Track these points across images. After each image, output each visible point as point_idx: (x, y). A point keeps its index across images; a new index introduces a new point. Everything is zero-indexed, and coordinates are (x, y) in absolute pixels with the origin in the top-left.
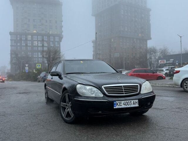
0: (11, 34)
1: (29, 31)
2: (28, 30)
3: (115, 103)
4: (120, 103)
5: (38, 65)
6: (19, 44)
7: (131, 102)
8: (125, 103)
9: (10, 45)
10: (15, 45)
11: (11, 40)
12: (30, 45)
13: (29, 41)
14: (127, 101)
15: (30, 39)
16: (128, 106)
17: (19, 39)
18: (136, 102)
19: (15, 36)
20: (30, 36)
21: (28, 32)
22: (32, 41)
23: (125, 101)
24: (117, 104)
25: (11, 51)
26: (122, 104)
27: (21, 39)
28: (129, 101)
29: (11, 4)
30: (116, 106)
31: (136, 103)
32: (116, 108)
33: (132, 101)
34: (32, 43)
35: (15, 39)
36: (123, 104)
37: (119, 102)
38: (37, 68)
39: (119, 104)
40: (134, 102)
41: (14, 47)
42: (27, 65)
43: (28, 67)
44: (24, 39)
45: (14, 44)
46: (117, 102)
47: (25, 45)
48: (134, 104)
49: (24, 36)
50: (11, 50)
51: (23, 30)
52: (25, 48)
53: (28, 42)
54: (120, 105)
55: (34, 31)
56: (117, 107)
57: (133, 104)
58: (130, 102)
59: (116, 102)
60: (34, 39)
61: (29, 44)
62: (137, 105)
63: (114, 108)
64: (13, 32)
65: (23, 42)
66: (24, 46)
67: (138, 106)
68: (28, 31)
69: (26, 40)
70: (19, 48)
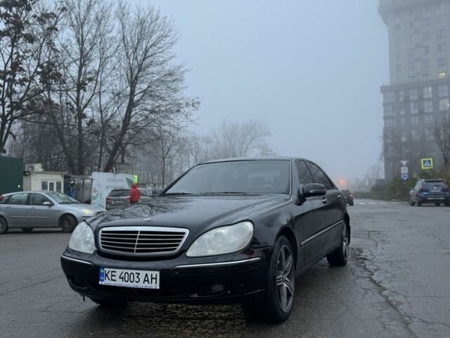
0: (384, 90)
1: (428, 76)
2: (426, 73)
3: (102, 271)
4: (113, 274)
5: (424, 162)
6: (402, 113)
7: (139, 274)
8: (123, 275)
9: (383, 115)
10: (394, 114)
11: (384, 104)
12: (431, 110)
13: (428, 100)
14: (129, 272)
15: (430, 95)
16: (129, 284)
17: (402, 99)
18: (154, 276)
19: (394, 95)
20: (430, 88)
21: (425, 80)
22: (436, 99)
23: (125, 271)
24: (106, 275)
25: (386, 130)
26: (117, 278)
27: (407, 100)
28: (134, 272)
29: (384, 22)
30: (103, 280)
31: (152, 278)
32: (103, 283)
33: (143, 273)
34: (436, 106)
35: (394, 100)
36: (120, 278)
37: (111, 270)
38: (423, 168)
39: (109, 275)
40: (146, 275)
41: (391, 120)
42: (404, 163)
43: (407, 168)
44: (416, 98)
45: (391, 113)
46: (107, 270)
47: (417, 112)
48: (148, 281)
49: (416, 91)
50: (384, 128)
51: (413, 77)
52: (417, 119)
53: (426, 104)
54: (113, 278)
55: (441, 74)
56: (105, 282)
57: (145, 281)
58: (136, 275)
59: (105, 269)
60: (440, 95)
61: (428, 107)
62: (155, 285)
63: (100, 283)
64: (389, 84)
65: (412, 105)
66: (414, 115)
67: (158, 287)
68: (424, 77)
69: (421, 99)
70: (403, 120)
